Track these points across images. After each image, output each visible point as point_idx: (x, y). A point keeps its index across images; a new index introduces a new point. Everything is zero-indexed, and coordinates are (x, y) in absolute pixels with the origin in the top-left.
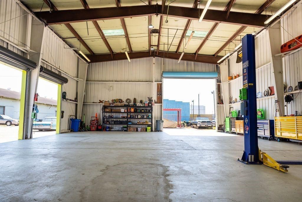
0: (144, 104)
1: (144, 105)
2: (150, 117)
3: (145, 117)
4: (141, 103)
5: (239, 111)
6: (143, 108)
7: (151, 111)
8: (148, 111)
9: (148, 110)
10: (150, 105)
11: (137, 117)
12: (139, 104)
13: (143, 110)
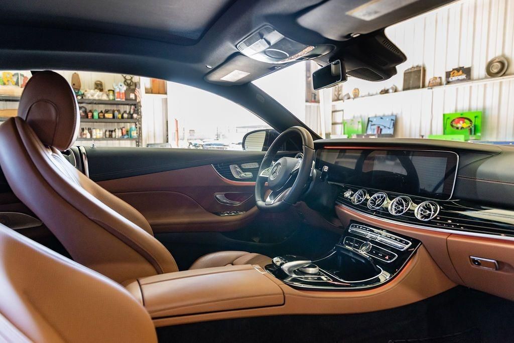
0: (111, 93)
1: (111, 97)
2: (134, 134)
3: (118, 133)
4: (101, 90)
5: (369, 118)
6: (109, 107)
7: (135, 116)
8: (125, 116)
9: (125, 112)
10: (132, 96)
11: (88, 136)
12: (92, 91)
13: (107, 112)
